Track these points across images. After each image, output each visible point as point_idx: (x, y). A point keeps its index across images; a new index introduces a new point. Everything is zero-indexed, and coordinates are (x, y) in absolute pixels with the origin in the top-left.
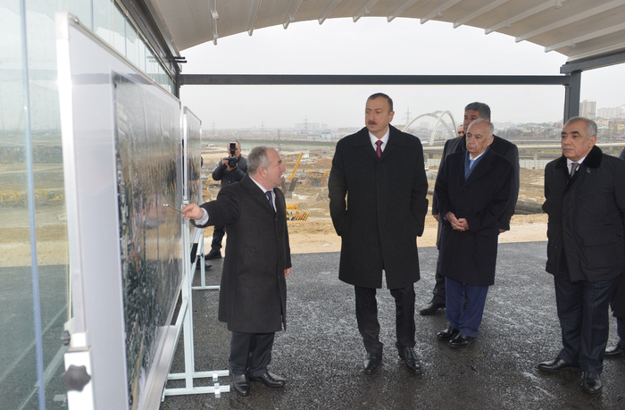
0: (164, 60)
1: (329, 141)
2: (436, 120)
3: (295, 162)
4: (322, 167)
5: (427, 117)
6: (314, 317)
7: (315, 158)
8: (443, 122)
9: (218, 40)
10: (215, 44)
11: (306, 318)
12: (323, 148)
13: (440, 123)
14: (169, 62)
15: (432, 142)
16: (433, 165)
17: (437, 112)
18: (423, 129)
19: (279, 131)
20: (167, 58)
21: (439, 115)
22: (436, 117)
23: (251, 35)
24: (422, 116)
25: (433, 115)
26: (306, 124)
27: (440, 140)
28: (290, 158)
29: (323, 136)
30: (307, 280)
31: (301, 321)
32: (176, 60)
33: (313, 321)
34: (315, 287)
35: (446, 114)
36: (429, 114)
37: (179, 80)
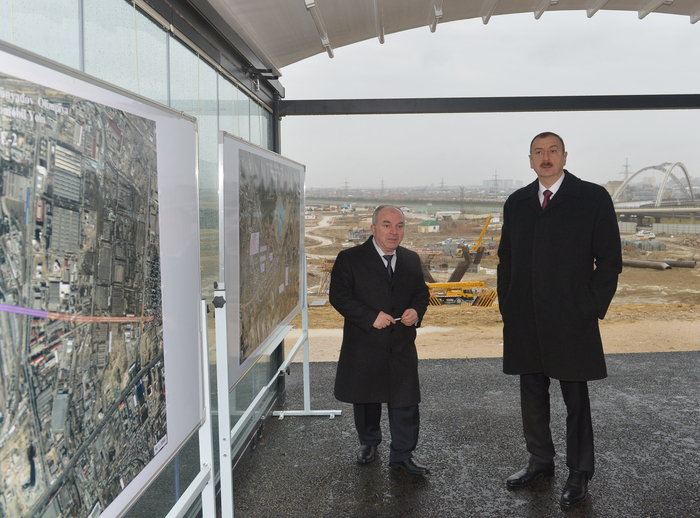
2: (664, 174)
3: (482, 227)
5: (652, 170)
6: (464, 476)
8: (673, 176)
10: (331, 56)
11: (451, 477)
13: (670, 178)
14: (250, 77)
15: (658, 202)
16: (660, 231)
17: (665, 164)
18: (647, 186)
19: (462, 189)
21: (667, 168)
22: (664, 170)
23: (381, 42)
24: (645, 169)
25: (660, 168)
26: (496, 180)
27: (669, 199)
28: (476, 223)
30: (465, 405)
31: (442, 484)
32: (263, 74)
33: (461, 486)
34: (476, 419)
35: (677, 167)
36: (654, 167)
37: (277, 108)
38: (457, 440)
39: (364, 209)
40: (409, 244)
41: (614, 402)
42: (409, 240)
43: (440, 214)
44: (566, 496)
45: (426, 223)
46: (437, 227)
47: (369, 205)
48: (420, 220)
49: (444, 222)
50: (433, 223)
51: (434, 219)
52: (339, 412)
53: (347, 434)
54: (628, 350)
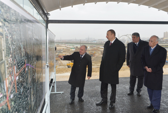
0: (42, 14)
1: (95, 43)
4: (94, 51)
5: (124, 36)
7: (91, 48)
8: (129, 38)
9: (61, 9)
10: (60, 10)
12: (94, 45)
13: (128, 38)
14: (44, 15)
15: (126, 44)
17: (127, 35)
18: (123, 40)
19: (81, 40)
20: (43, 13)
21: (128, 35)
22: (127, 36)
23: (72, 7)
24: (123, 36)
25: (126, 35)
26: (89, 38)
29: (94, 42)
30: (91, 89)
31: (90, 106)
32: (46, 14)
33: (94, 106)
34: (94, 92)
35: (130, 35)
36: (125, 35)
37: (48, 22)
38: (91, 97)
39: (56, 45)
40: (68, 53)
41: (123, 87)
42: (67, 52)
43: (75, 46)
44: (110, 106)
45: (72, 48)
46: (75, 49)
47: (57, 44)
48: (70, 47)
49: (76, 48)
50: (73, 48)
51: (74, 47)
52: (63, 92)
53: (66, 97)
54: (124, 77)
